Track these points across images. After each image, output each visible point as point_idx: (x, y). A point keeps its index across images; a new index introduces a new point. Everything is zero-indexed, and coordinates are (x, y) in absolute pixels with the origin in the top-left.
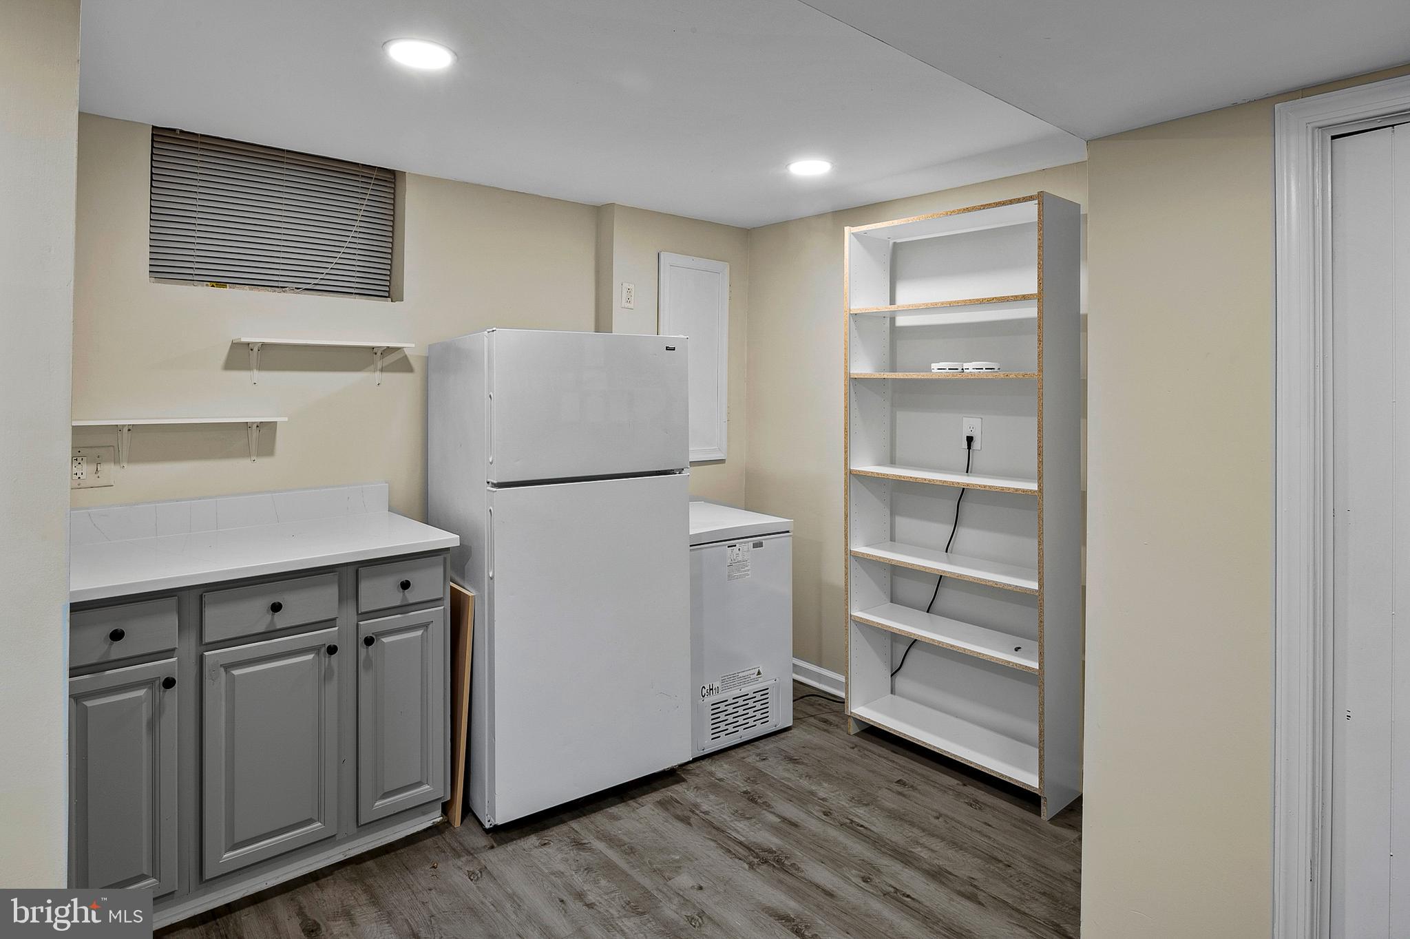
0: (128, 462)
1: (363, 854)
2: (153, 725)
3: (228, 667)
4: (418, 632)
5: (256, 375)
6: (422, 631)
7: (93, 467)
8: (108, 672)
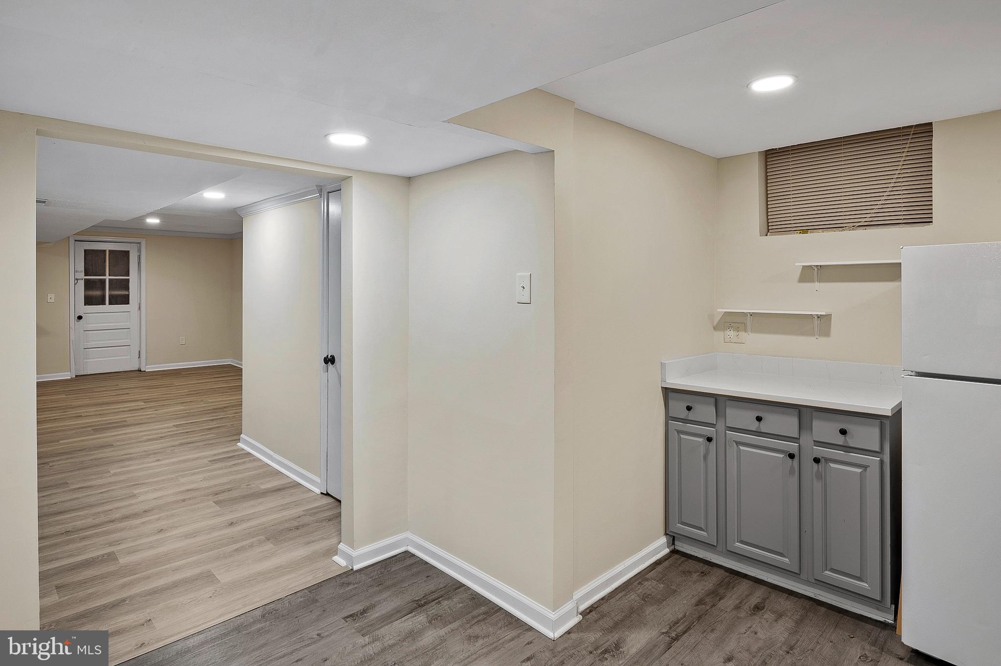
0: (751, 332)
1: (827, 603)
2: (705, 457)
3: (738, 443)
4: (859, 470)
5: (817, 285)
6: (862, 470)
7: (736, 333)
8: (688, 425)
